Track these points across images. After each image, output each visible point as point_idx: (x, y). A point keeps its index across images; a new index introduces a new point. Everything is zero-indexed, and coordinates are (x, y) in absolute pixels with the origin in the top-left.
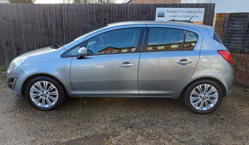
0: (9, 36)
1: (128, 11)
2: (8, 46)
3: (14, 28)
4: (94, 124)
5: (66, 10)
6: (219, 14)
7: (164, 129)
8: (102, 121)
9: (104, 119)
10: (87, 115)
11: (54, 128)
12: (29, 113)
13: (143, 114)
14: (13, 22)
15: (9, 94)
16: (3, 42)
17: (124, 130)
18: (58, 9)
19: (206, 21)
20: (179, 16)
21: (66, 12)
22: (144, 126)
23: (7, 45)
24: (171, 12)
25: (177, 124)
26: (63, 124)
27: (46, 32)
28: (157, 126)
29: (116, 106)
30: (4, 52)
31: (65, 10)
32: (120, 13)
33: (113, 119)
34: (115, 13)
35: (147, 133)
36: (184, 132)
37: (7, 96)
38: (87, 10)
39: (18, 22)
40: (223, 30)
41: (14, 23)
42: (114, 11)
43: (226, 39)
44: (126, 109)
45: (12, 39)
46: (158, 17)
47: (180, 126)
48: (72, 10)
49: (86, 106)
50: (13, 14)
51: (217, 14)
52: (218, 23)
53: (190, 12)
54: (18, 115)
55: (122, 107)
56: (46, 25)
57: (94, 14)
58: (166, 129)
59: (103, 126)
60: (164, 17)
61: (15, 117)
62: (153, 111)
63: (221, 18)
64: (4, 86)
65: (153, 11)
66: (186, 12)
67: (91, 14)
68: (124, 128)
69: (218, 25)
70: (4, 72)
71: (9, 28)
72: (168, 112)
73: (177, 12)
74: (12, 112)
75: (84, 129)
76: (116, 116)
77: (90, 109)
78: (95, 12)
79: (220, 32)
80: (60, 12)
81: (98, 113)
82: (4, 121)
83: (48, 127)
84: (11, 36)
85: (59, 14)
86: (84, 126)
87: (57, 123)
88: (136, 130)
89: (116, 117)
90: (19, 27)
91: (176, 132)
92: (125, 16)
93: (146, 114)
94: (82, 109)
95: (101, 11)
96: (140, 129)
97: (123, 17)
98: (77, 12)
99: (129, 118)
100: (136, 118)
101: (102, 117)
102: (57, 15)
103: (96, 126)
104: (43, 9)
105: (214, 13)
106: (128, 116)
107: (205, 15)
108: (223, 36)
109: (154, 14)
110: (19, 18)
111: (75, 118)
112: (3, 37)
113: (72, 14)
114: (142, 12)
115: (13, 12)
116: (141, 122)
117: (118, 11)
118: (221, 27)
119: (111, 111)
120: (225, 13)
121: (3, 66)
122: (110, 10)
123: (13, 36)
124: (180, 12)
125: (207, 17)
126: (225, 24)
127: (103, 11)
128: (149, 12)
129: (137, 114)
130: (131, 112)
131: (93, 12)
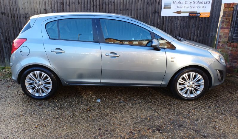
0: (8, 32)
1: (133, 2)
2: (7, 43)
3: (13, 23)
4: (117, 128)
5: (68, 3)
6: (227, 4)
7: (195, 130)
8: (125, 123)
9: (126, 120)
10: (105, 116)
11: (74, 134)
12: (41, 117)
13: (166, 113)
14: (11, 17)
15: (15, 95)
16: (2, 38)
17: (152, 133)
18: (59, 3)
19: (214, 12)
20: (185, 7)
21: (68, 5)
22: (172, 128)
23: (6, 41)
24: (178, 3)
25: (206, 124)
26: (82, 129)
28: (186, 128)
29: (133, 105)
30: (3, 49)
31: (66, 3)
32: (124, 5)
33: (135, 120)
34: (120, 6)
35: (179, 136)
36: (217, 133)
37: (13, 97)
38: (90, 3)
39: (17, 17)
40: (232, 20)
41: (13, 18)
42: (118, 3)
43: (235, 29)
44: (145, 108)
45: (11, 35)
46: (164, 8)
47: (210, 125)
48: (74, 3)
49: (101, 105)
50: (11, 9)
51: (225, 4)
52: (226, 13)
53: (197, 3)
54: (29, 120)
55: (140, 106)
57: (98, 7)
58: (197, 131)
59: (127, 130)
60: (170, 8)
61: (27, 122)
62: (174, 109)
63: (230, 8)
64: (7, 86)
65: (159, 3)
66: (193, 3)
67: (94, 7)
68: (150, 131)
69: (226, 15)
70: (4, 70)
71: (8, 24)
72: (190, 110)
73: (184, 3)
74: (22, 116)
75: (107, 134)
76: (137, 116)
77: (107, 109)
78: (98, 5)
79: (228, 23)
80: (61, 5)
81: (117, 114)
82: (15, 128)
83: (66, 134)
84: (10, 32)
85: (60, 7)
86: (107, 131)
87: (75, 128)
88: (165, 134)
89: (137, 118)
90: (18, 22)
91: (209, 134)
92: (130, 9)
93: (168, 113)
94: (98, 110)
95: (104, 4)
96: (169, 132)
97: (128, 9)
98: (80, 5)
99: (152, 118)
100: (160, 119)
101: (123, 118)
102: (59, 8)
103: (119, 129)
104: (43, 2)
105: (221, 3)
106: (150, 116)
107: (212, 5)
108: (232, 27)
109: (160, 6)
110: (19, 12)
111: (93, 121)
112: (2, 33)
113: (74, 7)
114: (148, 3)
115: (11, 7)
116: (166, 123)
117: (122, 3)
118: (229, 17)
119: (129, 111)
120: (233, 3)
121: (2, 64)
122: (114, 2)
123: (12, 32)
124: (186, 3)
125: (215, 7)
126: (234, 14)
127: (107, 3)
128: (155, 4)
129: (159, 114)
130: (151, 111)
131: (96, 5)
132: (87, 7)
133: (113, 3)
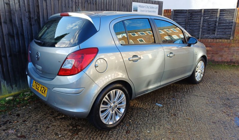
6: (166, 10)
27: (11, 31)
56: (11, 20)
65: (130, 5)
109: (131, 8)
131: (79, 3)
132: (68, 4)
133: (95, 2)
